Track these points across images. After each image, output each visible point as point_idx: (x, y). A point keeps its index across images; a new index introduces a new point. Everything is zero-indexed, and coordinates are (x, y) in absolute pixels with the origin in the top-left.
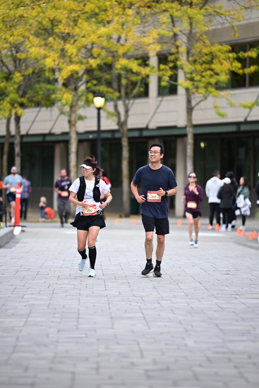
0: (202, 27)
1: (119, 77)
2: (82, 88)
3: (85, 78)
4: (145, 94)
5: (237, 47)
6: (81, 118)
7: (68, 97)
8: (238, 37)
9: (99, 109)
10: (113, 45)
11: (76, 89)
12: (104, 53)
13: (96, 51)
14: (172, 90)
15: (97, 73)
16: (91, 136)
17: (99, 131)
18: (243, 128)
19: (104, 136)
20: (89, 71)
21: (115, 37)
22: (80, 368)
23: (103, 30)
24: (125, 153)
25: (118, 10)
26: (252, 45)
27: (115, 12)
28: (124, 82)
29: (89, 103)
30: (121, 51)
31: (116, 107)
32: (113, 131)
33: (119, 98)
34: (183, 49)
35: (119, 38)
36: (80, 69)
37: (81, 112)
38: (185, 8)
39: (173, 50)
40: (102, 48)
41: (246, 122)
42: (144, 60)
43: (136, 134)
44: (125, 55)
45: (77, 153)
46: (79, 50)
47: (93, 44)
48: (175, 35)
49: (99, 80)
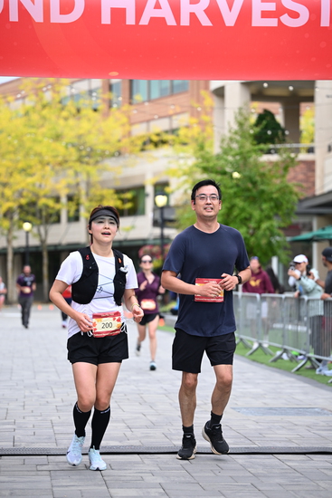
0: (96, 178)
1: (41, 211)
2: (16, 217)
3: (18, 211)
4: (58, 221)
5: (119, 191)
6: (15, 238)
7: (6, 223)
8: (120, 185)
9: (27, 233)
10: (36, 189)
11: (11, 218)
12: (30, 195)
13: (25, 193)
14: (76, 218)
15: (26, 208)
16: (22, 250)
17: (27, 247)
18: (125, 244)
19: (31, 250)
20: (21, 207)
21: (38, 183)
22: (12, 406)
23: (30, 180)
24: (46, 261)
25: (39, 167)
26: (128, 190)
27: (37, 169)
28: (44, 213)
29: (20, 227)
30: (42, 193)
31: (39, 231)
32: (37, 247)
33: (41, 224)
34: (83, 192)
35: (40, 186)
36: (14, 205)
37: (15, 233)
38: (85, 166)
39: (76, 192)
40: (29, 191)
41: (126, 240)
42: (57, 199)
43: (52, 248)
44: (45, 196)
45: (13, 262)
46: (14, 193)
47: (23, 190)
48: (78, 184)
49: (28, 213)
